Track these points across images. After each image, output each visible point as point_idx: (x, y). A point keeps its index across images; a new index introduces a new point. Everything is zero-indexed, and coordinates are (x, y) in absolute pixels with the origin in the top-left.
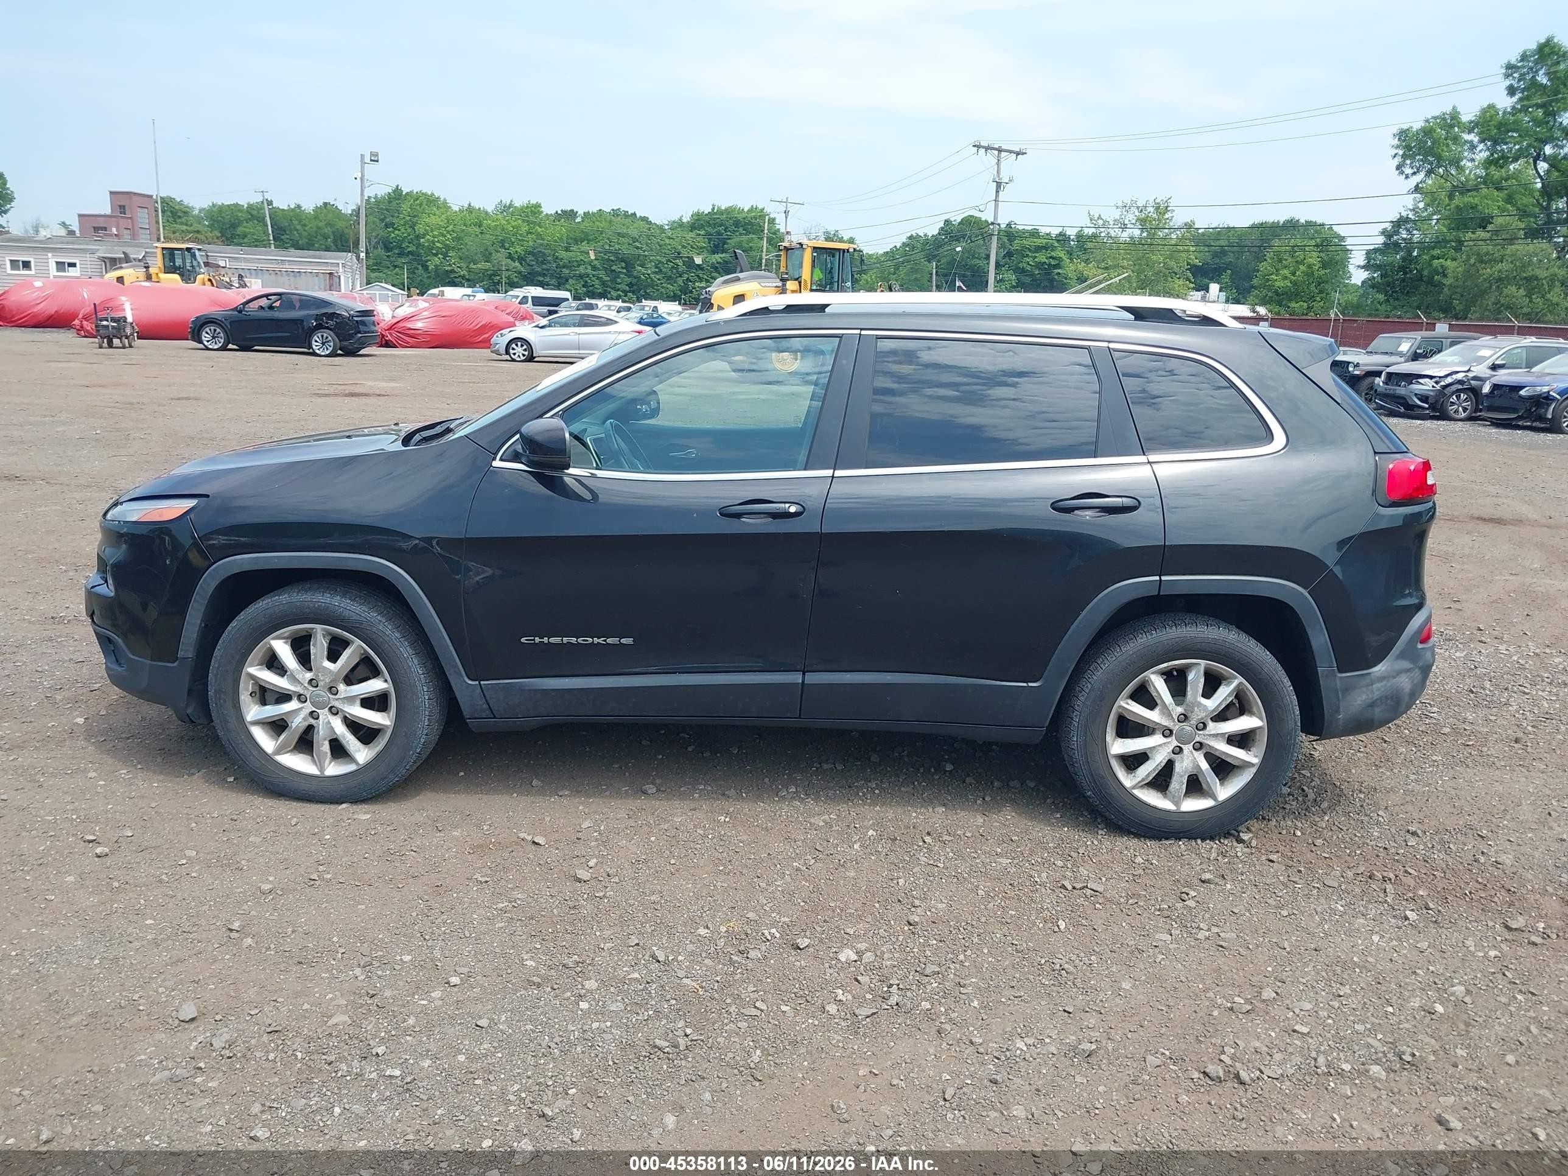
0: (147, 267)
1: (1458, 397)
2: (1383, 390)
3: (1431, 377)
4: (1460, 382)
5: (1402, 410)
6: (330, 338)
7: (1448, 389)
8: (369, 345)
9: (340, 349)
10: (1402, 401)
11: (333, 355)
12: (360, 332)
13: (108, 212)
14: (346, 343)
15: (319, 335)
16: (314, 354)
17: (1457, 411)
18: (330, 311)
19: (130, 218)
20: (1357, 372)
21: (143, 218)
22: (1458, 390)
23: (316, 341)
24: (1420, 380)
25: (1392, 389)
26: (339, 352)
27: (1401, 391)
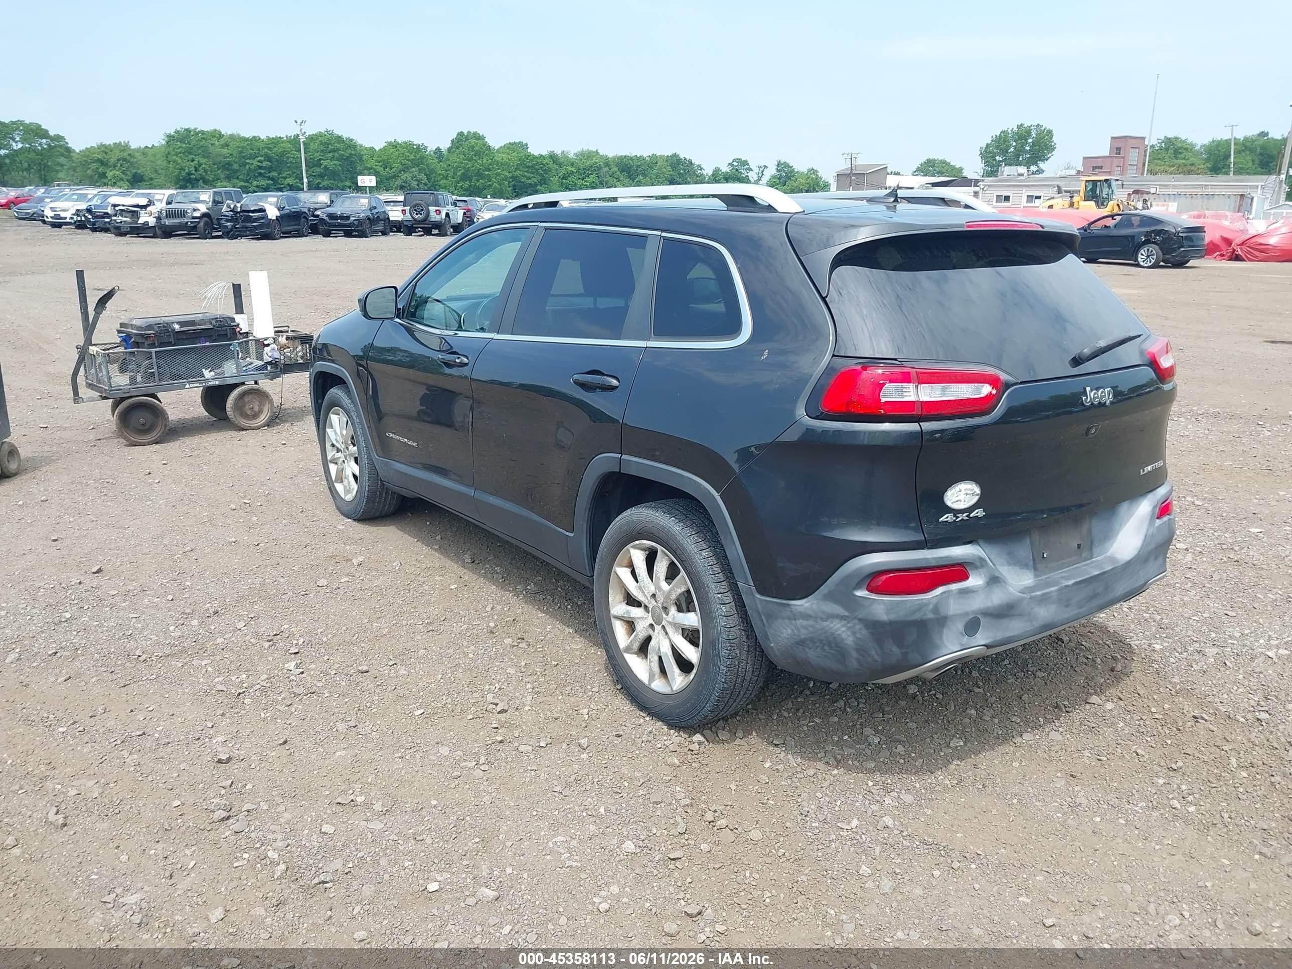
0: (1071, 197)
6: (1154, 252)
8: (1193, 258)
9: (1163, 261)
11: (1155, 266)
12: (1182, 247)
13: (1107, 154)
14: (1167, 256)
15: (1146, 249)
16: (1138, 265)
18: (1159, 228)
19: (1123, 157)
21: (1133, 156)
23: (1142, 255)
26: (1162, 264)
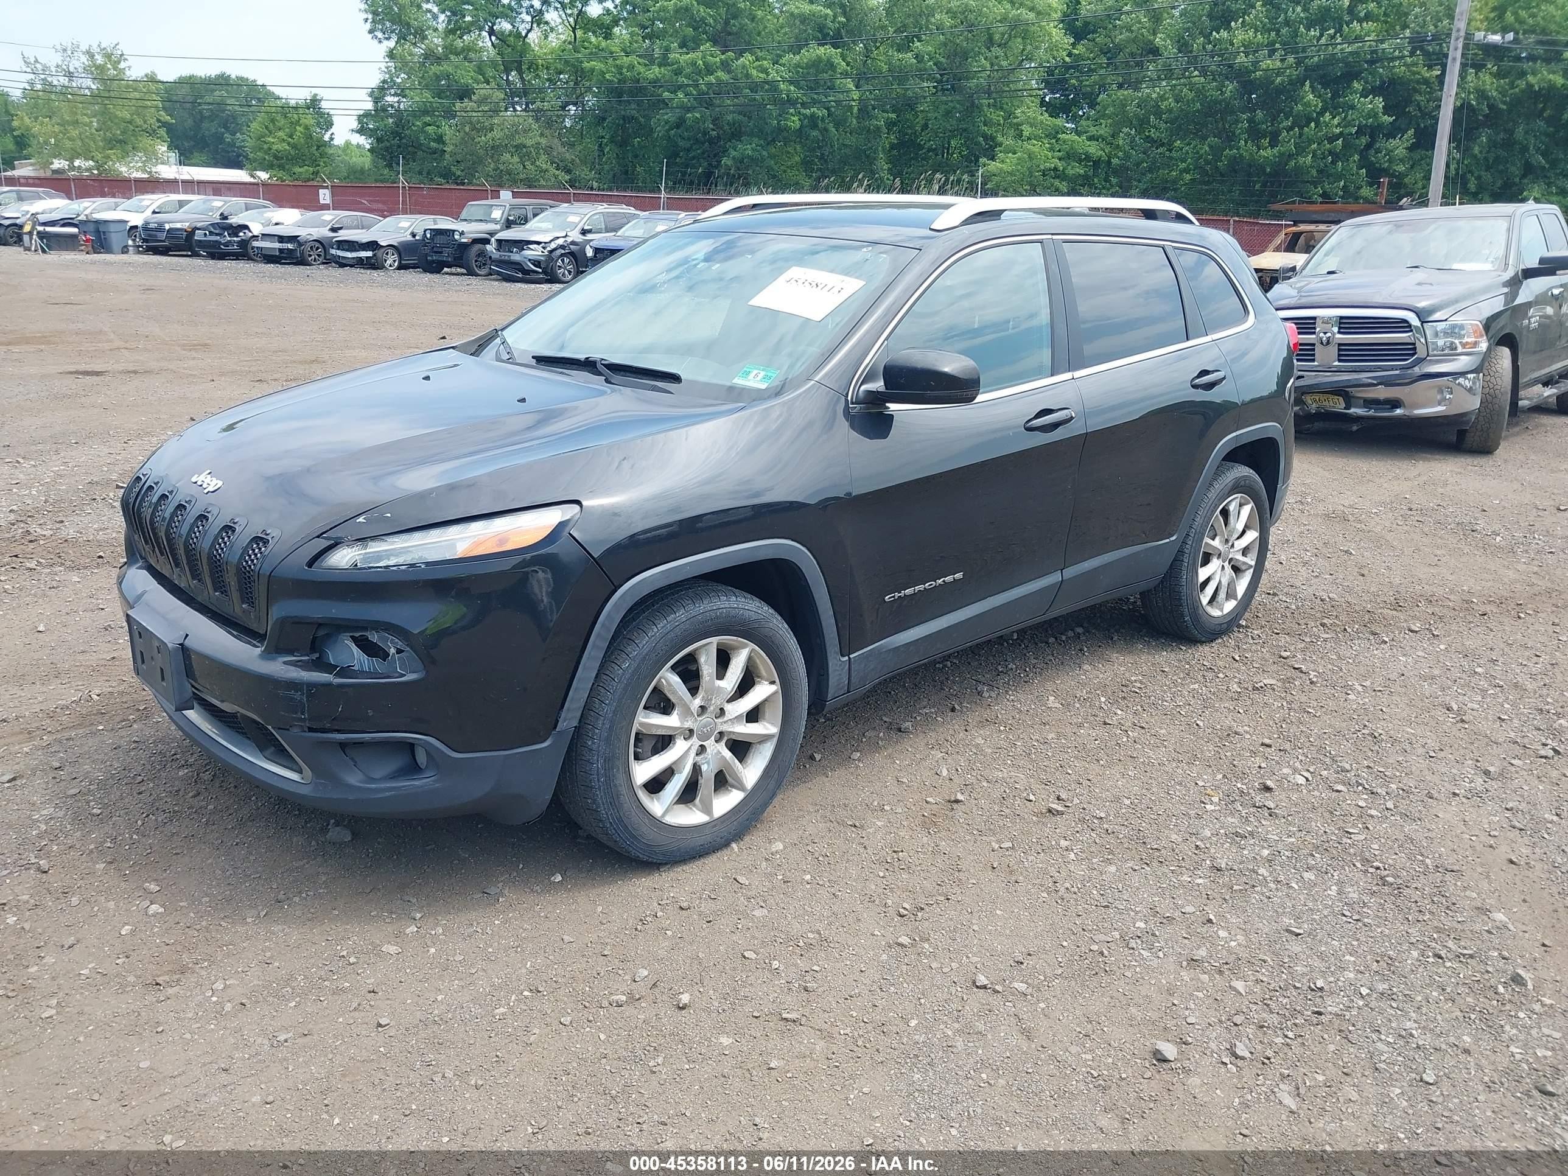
1: (563, 261)
2: (498, 256)
3: (538, 243)
4: (562, 247)
5: (520, 275)
7: (554, 253)
10: (518, 266)
17: (564, 275)
20: (463, 240)
22: (562, 255)
24: (530, 246)
25: (505, 255)
27: (516, 257)
